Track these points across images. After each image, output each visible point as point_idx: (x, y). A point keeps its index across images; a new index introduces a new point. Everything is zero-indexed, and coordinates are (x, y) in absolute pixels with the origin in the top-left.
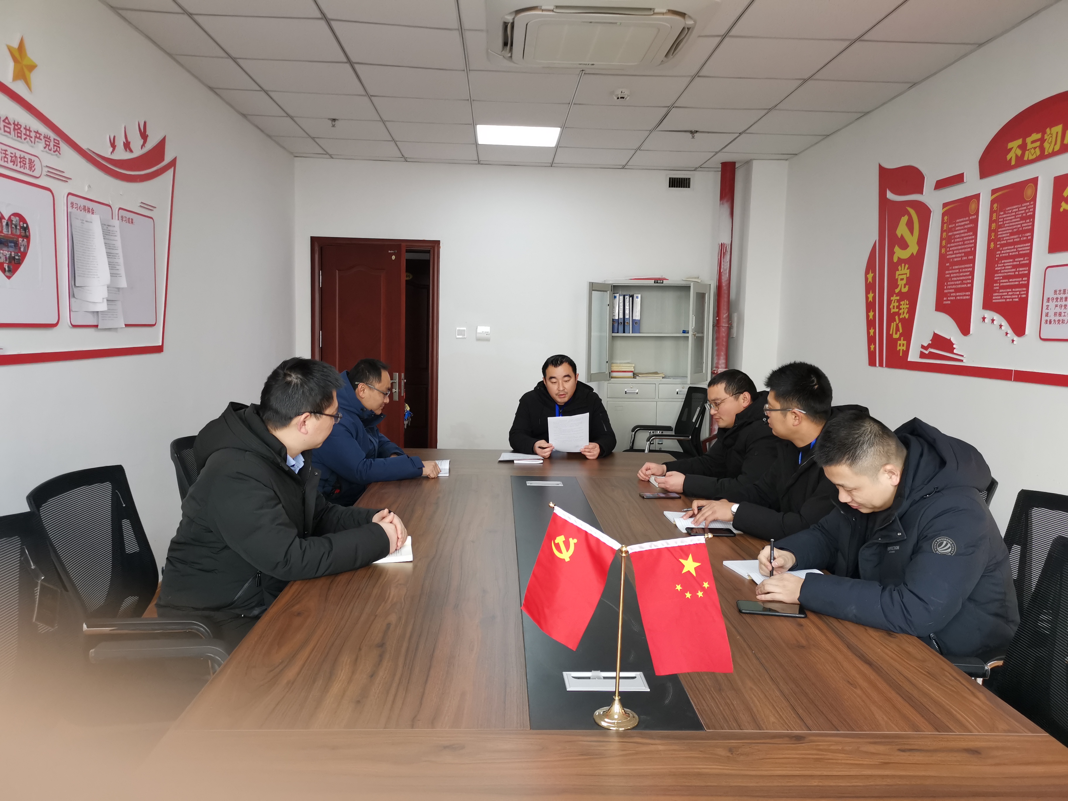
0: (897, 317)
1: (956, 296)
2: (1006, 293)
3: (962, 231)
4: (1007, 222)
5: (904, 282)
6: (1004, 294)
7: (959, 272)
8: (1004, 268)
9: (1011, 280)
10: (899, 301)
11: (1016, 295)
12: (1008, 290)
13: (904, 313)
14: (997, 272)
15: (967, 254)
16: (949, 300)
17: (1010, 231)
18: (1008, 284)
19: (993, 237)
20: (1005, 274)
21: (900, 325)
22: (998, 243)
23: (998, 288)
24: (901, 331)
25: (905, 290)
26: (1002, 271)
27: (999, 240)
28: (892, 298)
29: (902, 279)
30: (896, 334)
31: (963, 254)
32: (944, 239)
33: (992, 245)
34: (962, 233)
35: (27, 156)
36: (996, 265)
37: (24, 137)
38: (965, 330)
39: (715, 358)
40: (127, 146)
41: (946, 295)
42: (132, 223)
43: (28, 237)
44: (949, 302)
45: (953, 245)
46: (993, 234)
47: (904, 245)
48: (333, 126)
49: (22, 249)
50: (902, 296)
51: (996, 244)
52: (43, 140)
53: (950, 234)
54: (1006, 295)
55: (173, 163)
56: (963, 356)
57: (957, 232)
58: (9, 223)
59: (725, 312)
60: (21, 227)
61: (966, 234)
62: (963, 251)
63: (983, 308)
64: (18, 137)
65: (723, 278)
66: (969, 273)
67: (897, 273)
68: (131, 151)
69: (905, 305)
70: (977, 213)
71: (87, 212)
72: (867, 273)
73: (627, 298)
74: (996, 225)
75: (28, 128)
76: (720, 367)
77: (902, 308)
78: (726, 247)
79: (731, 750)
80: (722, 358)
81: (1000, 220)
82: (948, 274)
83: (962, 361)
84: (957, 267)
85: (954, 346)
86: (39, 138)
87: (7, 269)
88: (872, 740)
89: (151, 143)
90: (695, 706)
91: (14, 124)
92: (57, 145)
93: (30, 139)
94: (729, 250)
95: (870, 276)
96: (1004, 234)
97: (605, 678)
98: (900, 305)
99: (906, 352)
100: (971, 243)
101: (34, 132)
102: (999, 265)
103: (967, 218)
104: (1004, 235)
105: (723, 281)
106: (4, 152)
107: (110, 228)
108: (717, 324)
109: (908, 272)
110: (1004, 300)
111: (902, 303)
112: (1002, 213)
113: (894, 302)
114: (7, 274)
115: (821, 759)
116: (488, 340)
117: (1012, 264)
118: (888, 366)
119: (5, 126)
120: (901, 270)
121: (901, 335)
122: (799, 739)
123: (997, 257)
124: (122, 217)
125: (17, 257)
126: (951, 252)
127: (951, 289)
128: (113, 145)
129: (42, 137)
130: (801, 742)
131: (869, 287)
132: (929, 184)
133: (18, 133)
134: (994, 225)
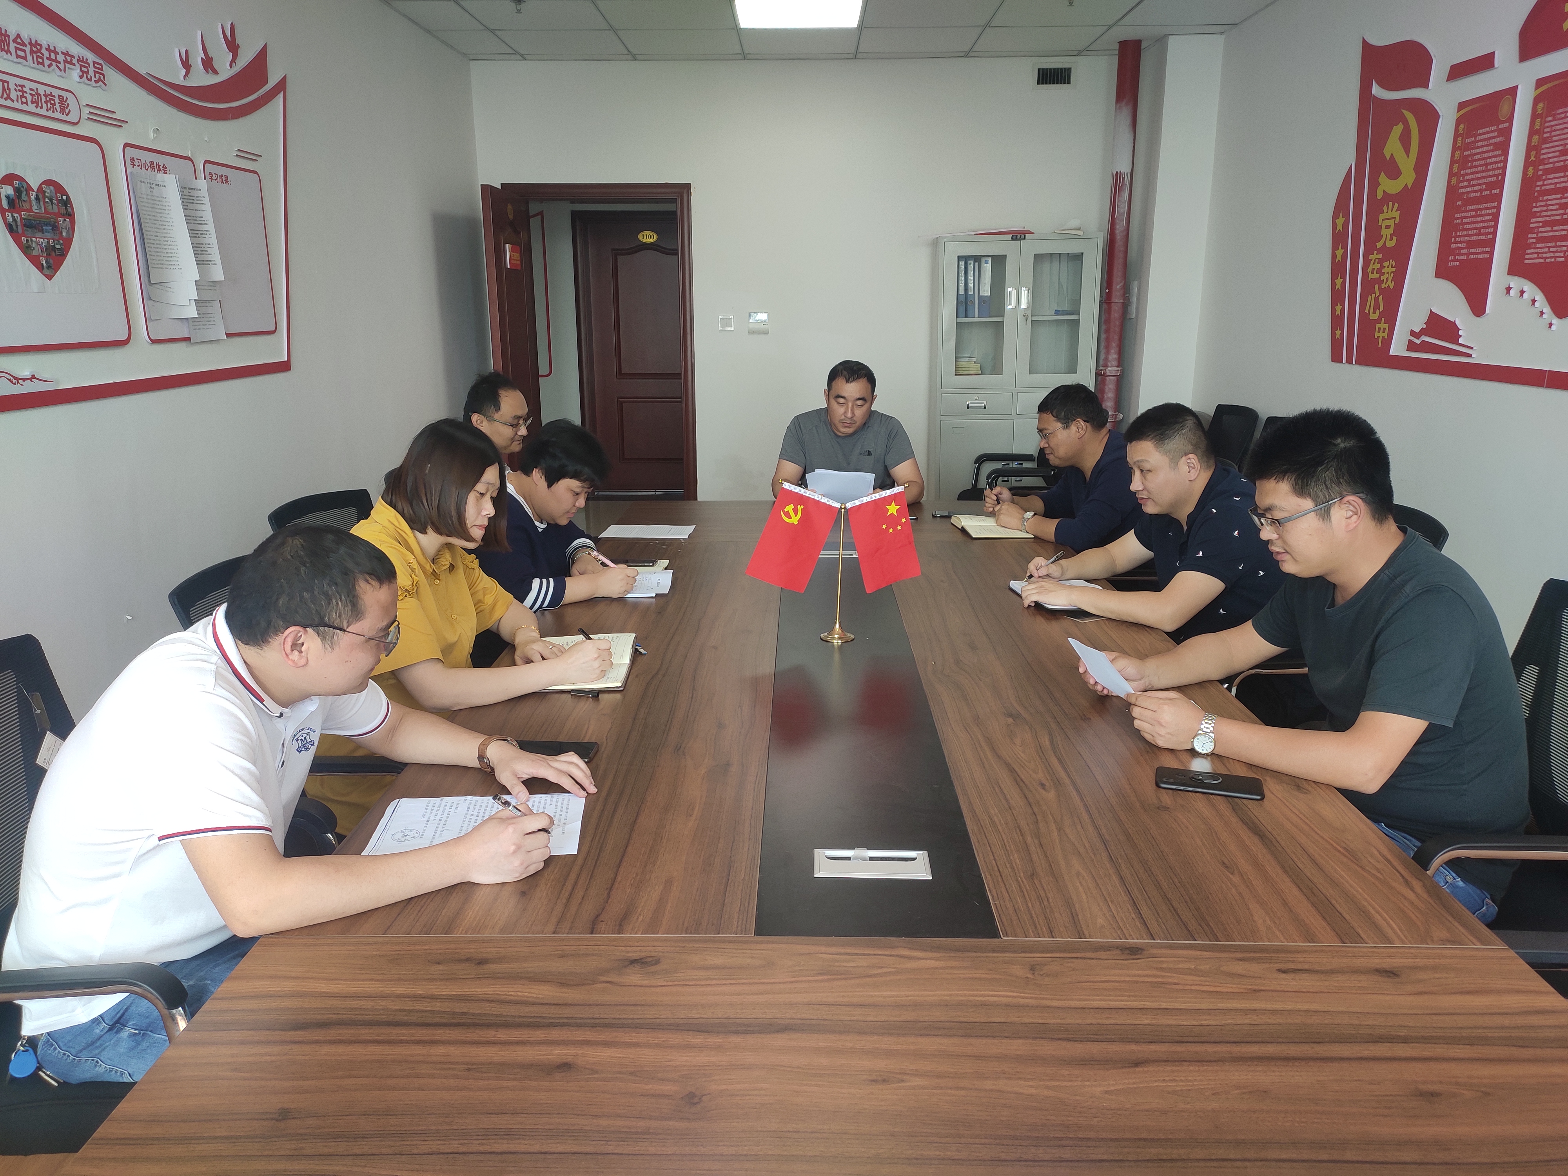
0: (1376, 286)
1: (1468, 254)
2: (1546, 250)
3: (1485, 149)
4: (1557, 133)
5: (1391, 231)
6: (1544, 250)
7: (1477, 216)
8: (1545, 208)
9: (1555, 228)
10: (1381, 261)
11: (1561, 252)
12: (1550, 244)
13: (1387, 279)
14: (1535, 215)
15: (1490, 186)
16: (1457, 260)
17: (1560, 148)
18: (1550, 234)
19: (1533, 158)
20: (1548, 218)
21: (1381, 298)
22: (1541, 167)
23: (1534, 241)
24: (1382, 309)
25: (1391, 244)
26: (1543, 214)
27: (1542, 162)
28: (1371, 257)
29: (1388, 227)
30: (1374, 313)
31: (1484, 187)
32: (1457, 162)
33: (1531, 171)
34: (1485, 152)
35: (56, 92)
36: (1534, 205)
37: (47, 62)
38: (1478, 307)
39: (1103, 351)
40: (208, 64)
41: (1453, 252)
42: (227, 182)
43: (71, 216)
44: (1457, 264)
45: (1469, 171)
46: (1533, 153)
47: (1394, 172)
48: (519, 11)
49: (64, 234)
50: (1387, 254)
51: (1536, 170)
52: (78, 65)
53: (1466, 153)
54: (1546, 253)
55: (281, 85)
56: (1472, 348)
57: (1477, 151)
58: (40, 196)
59: (1119, 280)
60: (58, 200)
61: (1491, 154)
62: (1485, 181)
63: (1508, 274)
64: (39, 63)
65: (1118, 227)
66: (1491, 217)
67: (1382, 216)
68: (215, 72)
69: (1389, 268)
70: (1510, 120)
71: (156, 170)
72: (1335, 217)
73: (971, 264)
74: (1539, 138)
75: (52, 48)
76: (1109, 364)
77: (1386, 273)
78: (1124, 178)
79: (1032, 969)
80: (1113, 351)
81: (1546, 130)
82: (1458, 218)
83: (1470, 356)
84: (1473, 207)
85: (1460, 333)
86: (71, 63)
87: (45, 264)
88: (1239, 955)
89: (246, 57)
90: (993, 900)
91: (30, 43)
92: (99, 71)
93: (57, 65)
94: (1127, 182)
95: (1340, 221)
96: (1549, 153)
97: (872, 859)
98: (1382, 267)
99: (1388, 341)
100: (1498, 169)
101: (63, 53)
102: (1539, 204)
103: (1495, 128)
104: (1551, 155)
105: (1117, 232)
106: (20, 88)
107: (193, 193)
108: (1106, 300)
109: (1397, 214)
110: (1542, 261)
111: (1386, 264)
112: (1550, 119)
113: (1374, 263)
114: (47, 272)
115: (1163, 983)
116: (765, 333)
117: (1558, 201)
118: (1361, 362)
119: (16, 48)
120: (1387, 212)
121: (1381, 315)
122: (1134, 951)
123: (1537, 191)
124: (211, 174)
125: (58, 247)
126: (1465, 184)
127: (1461, 242)
128: (186, 64)
129: (75, 61)
130: (1136, 957)
131: (1338, 239)
132: (1438, 72)
133: (38, 57)
134: (1535, 138)
